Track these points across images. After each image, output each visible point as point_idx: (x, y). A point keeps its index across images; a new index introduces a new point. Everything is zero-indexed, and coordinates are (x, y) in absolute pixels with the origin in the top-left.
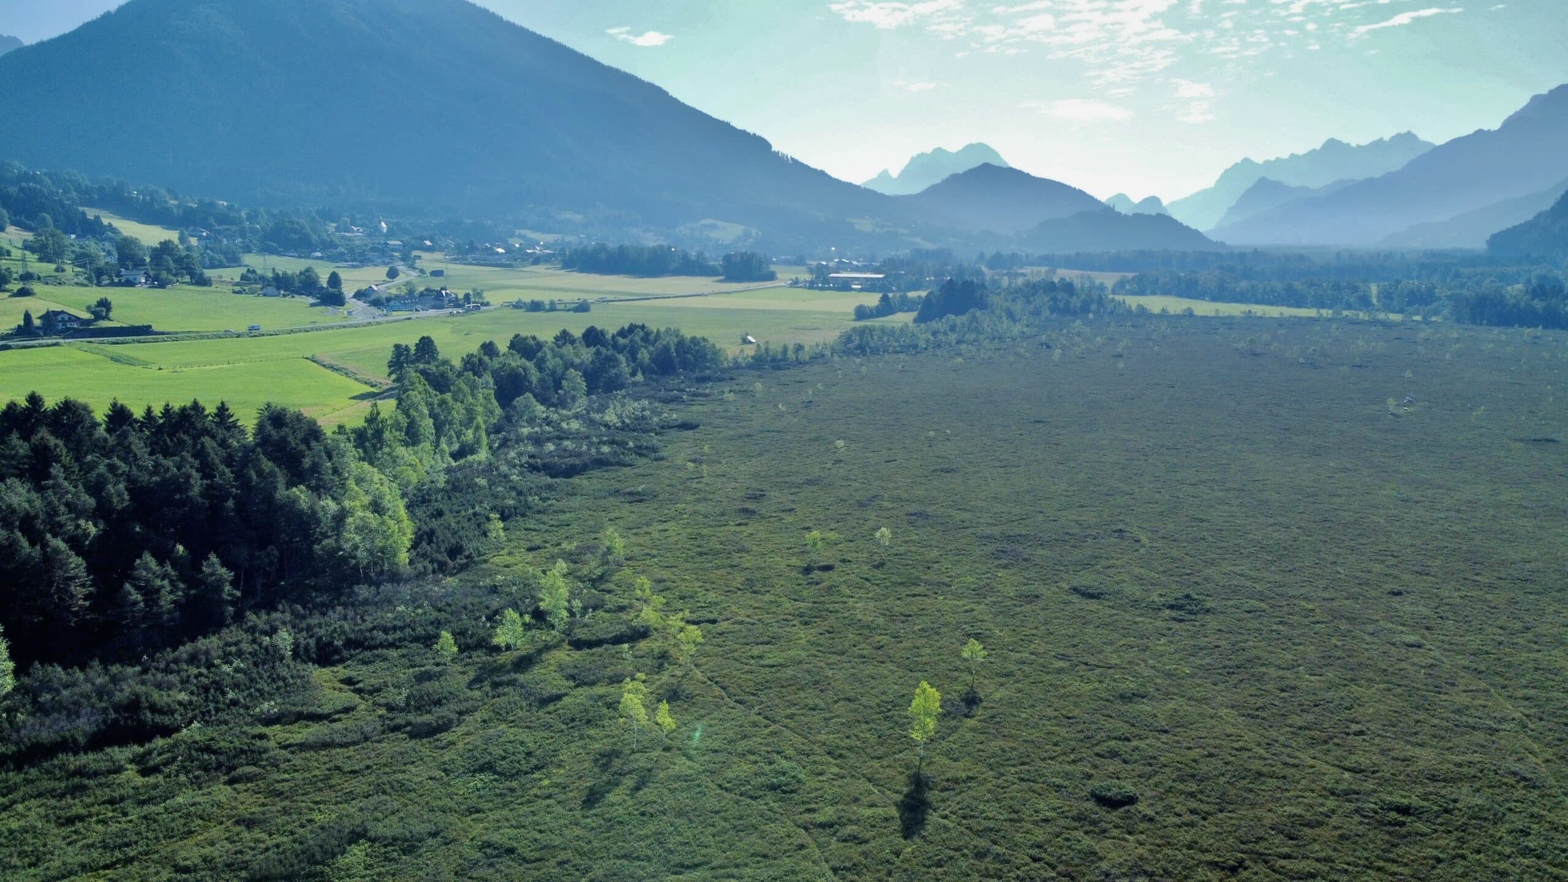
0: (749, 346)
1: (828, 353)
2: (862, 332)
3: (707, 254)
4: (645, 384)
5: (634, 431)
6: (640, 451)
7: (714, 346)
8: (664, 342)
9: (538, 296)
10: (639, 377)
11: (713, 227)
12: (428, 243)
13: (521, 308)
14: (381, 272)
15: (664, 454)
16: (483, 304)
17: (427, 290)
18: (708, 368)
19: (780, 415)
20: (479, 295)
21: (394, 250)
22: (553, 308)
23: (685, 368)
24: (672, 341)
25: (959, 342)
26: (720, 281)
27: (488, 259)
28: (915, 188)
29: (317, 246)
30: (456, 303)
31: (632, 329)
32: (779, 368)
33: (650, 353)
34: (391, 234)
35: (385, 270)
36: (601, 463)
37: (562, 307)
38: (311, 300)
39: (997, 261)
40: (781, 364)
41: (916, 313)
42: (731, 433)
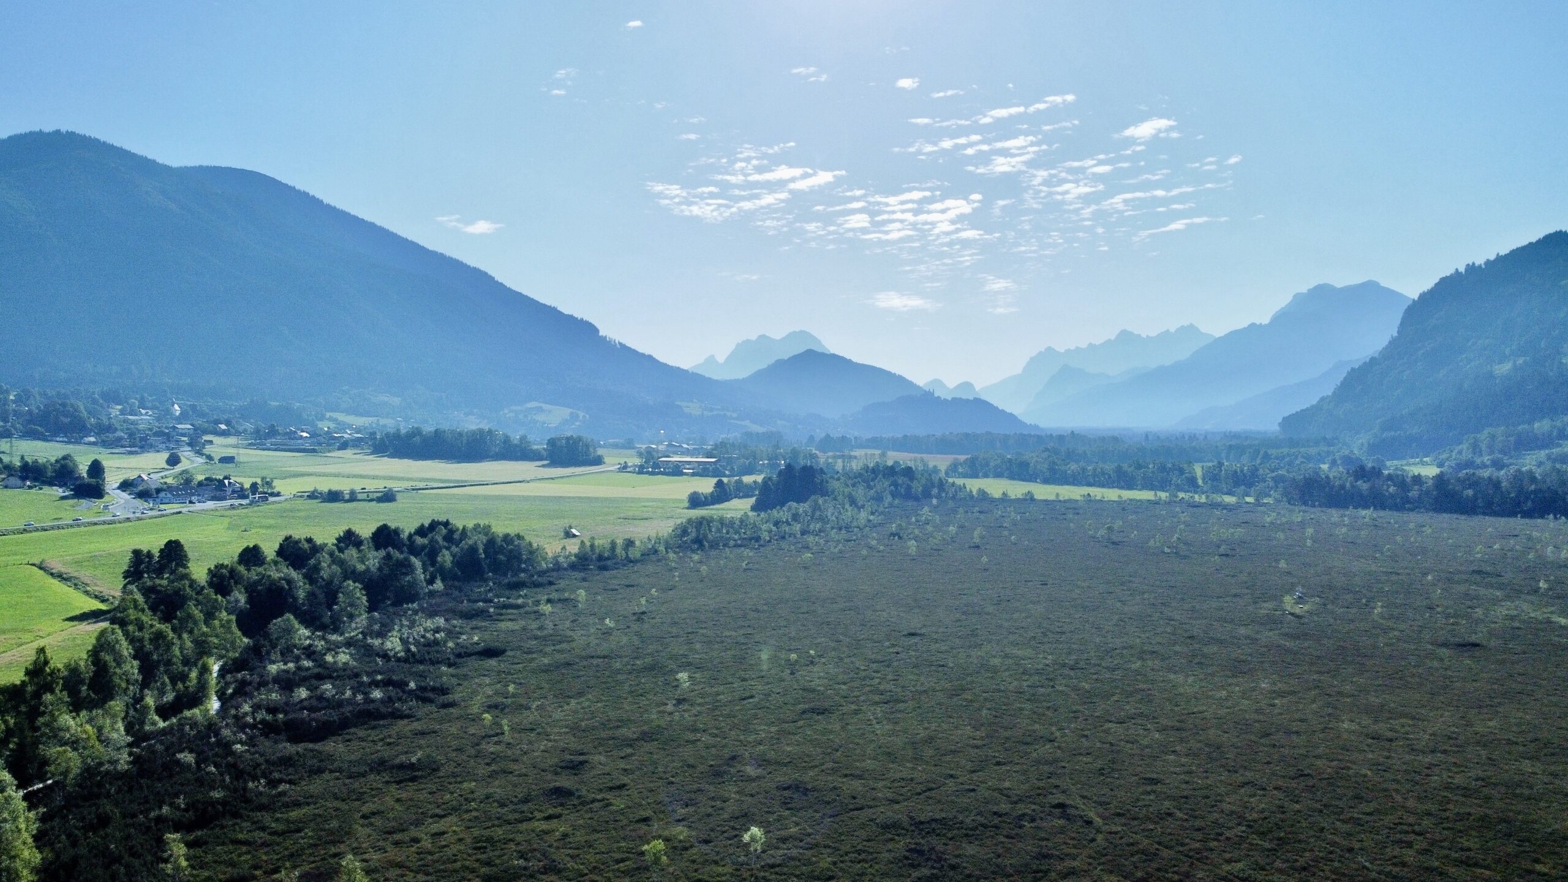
0: (573, 540)
1: (662, 548)
2: (700, 523)
3: (531, 438)
4: (445, 594)
5: (421, 662)
6: (424, 695)
7: (530, 544)
8: (470, 542)
9: (335, 485)
10: (439, 585)
11: (540, 410)
12: (223, 427)
13: (316, 498)
14: (159, 459)
15: (456, 696)
16: (272, 494)
17: (206, 479)
18: (524, 571)
19: (608, 633)
20: (269, 484)
21: (183, 435)
22: (353, 497)
23: (495, 571)
24: (480, 540)
25: (803, 533)
26: (543, 466)
27: (288, 443)
28: (742, 373)
29: (91, 430)
30: (241, 493)
31: (434, 525)
32: (605, 568)
33: (454, 556)
34: (183, 417)
35: (165, 455)
36: (369, 715)
37: (364, 496)
38: (59, 491)
39: (827, 443)
40: (609, 563)
41: (754, 499)
42: (546, 661)
